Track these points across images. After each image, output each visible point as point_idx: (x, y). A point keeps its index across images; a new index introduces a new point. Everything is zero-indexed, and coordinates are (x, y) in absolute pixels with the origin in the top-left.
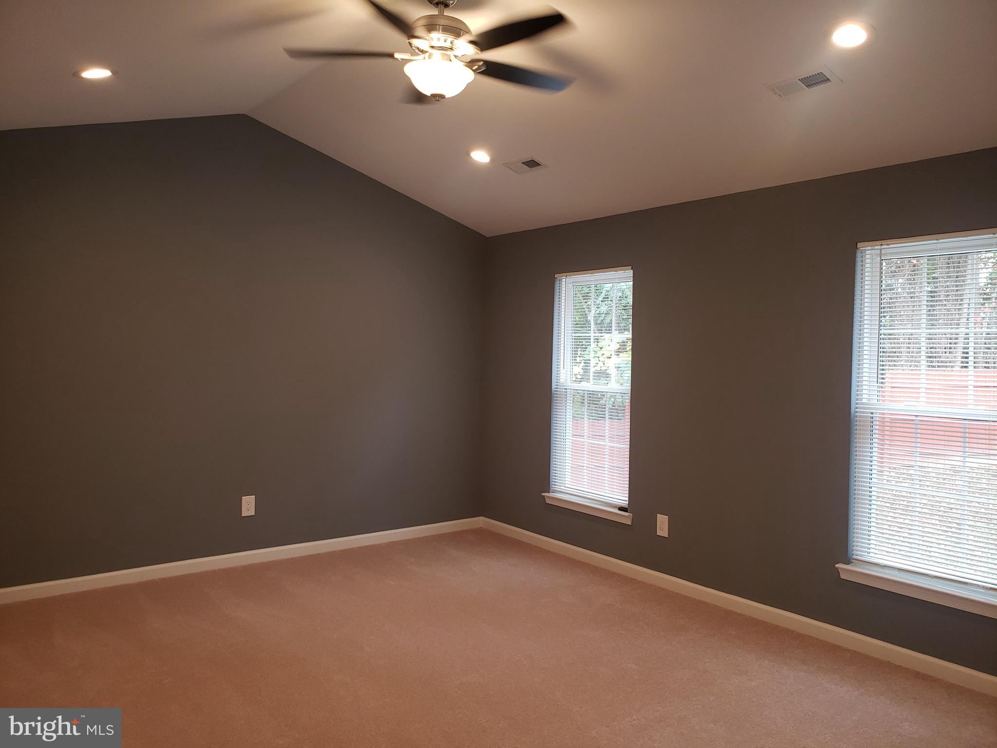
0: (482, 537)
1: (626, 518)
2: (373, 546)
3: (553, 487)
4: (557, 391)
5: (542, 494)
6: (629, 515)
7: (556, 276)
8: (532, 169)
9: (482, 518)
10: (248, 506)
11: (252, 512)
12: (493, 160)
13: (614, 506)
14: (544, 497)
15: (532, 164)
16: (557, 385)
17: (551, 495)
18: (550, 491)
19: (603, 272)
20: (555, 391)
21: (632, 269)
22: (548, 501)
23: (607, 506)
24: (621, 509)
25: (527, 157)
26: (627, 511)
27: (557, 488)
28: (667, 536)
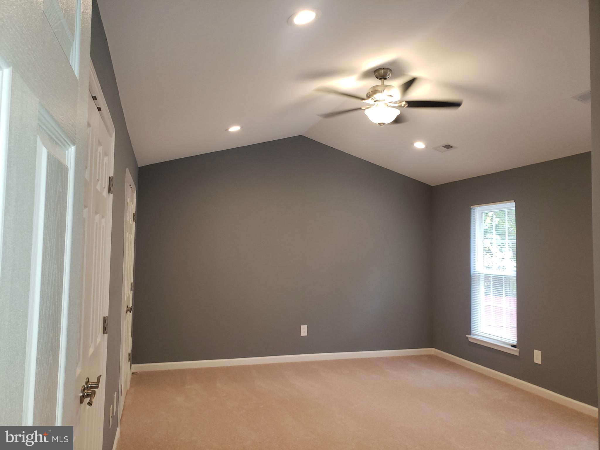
0: (432, 360)
1: (516, 352)
2: (369, 358)
3: (473, 332)
4: (474, 275)
5: (467, 336)
6: (517, 350)
7: (472, 207)
8: (448, 149)
9: (433, 349)
10: (304, 330)
11: (306, 334)
12: (427, 147)
13: (508, 344)
14: (467, 337)
15: (448, 147)
16: (474, 271)
17: (472, 336)
18: (471, 334)
19: (491, 205)
20: (473, 275)
21: (514, 202)
22: (470, 340)
23: (503, 344)
24: (513, 346)
25: (445, 143)
26: (516, 347)
27: (476, 333)
28: (541, 363)
